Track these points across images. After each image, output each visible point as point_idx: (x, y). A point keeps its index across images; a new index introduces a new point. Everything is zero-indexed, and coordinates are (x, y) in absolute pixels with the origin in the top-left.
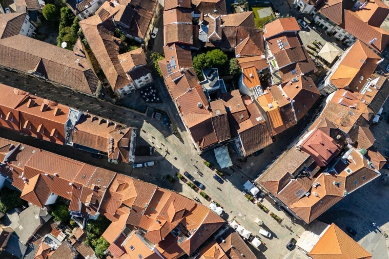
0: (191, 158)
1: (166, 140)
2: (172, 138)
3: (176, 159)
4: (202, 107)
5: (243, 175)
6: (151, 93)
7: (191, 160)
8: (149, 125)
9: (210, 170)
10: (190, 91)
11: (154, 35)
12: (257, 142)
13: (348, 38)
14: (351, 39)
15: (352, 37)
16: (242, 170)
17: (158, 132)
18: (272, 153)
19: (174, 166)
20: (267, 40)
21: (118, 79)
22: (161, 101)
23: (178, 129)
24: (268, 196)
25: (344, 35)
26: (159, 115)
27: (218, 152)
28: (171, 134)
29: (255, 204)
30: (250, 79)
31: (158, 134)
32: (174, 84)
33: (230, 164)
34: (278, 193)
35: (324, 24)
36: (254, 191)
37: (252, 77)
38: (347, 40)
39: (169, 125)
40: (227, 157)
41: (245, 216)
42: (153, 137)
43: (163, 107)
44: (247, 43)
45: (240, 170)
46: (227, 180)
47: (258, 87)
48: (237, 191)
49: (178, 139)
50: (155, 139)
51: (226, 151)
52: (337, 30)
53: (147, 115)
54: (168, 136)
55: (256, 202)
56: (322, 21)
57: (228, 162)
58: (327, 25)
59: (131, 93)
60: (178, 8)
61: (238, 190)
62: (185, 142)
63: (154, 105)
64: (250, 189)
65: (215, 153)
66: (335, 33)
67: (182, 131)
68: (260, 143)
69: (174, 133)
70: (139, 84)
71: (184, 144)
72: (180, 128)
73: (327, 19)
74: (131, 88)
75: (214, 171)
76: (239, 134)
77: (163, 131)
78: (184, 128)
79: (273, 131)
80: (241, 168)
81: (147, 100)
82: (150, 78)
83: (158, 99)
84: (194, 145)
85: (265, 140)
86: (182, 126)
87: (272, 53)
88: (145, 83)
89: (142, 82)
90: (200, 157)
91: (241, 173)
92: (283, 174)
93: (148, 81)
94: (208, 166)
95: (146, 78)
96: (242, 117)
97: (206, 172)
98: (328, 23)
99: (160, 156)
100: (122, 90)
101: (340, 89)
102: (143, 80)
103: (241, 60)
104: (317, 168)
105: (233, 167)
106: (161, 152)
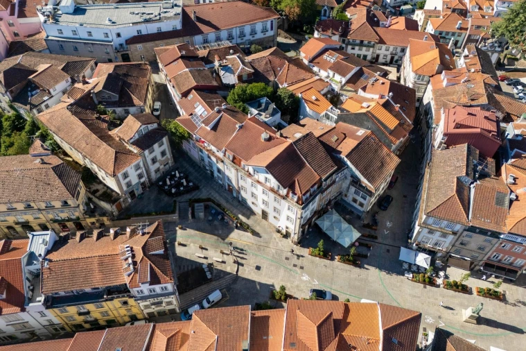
0: (285, 255)
2: (237, 236)
3: (258, 268)
4: (270, 139)
5: (387, 247)
6: (176, 179)
7: (287, 259)
8: (190, 231)
9: (327, 262)
10: (241, 127)
11: (157, 110)
12: (379, 164)
13: (396, 54)
15: (399, 50)
16: (380, 240)
17: (208, 236)
18: (405, 196)
19: (260, 283)
20: (311, 61)
21: (116, 158)
23: (240, 216)
24: (450, 256)
25: (388, 53)
26: (199, 207)
27: (325, 224)
28: (231, 231)
29: (438, 286)
30: (316, 102)
31: (209, 239)
32: (213, 132)
33: (356, 235)
34: (468, 217)
35: (360, 52)
36: (422, 260)
37: (317, 100)
38: (396, 58)
39: (223, 219)
40: (345, 225)
41: (440, 317)
42: (202, 248)
43: (204, 194)
44: (288, 70)
45: (377, 241)
46: (366, 266)
47: (332, 109)
48: (395, 278)
49: (249, 234)
50: (207, 249)
51: (336, 216)
52: (378, 52)
53: (180, 216)
54: (227, 236)
55: (439, 281)
56: (357, 51)
57: (352, 231)
58: (364, 51)
59: (142, 194)
60: (182, 57)
61: (394, 276)
62: (262, 234)
63: (188, 197)
64: (415, 260)
65: (321, 226)
66: (378, 56)
67: (248, 218)
68: (383, 164)
69: (237, 227)
70: (153, 168)
71: (260, 237)
72: (243, 215)
73: (362, 42)
74: (140, 176)
75: (336, 260)
76: (346, 159)
77: (216, 232)
78: (249, 213)
79: (391, 137)
80: (376, 238)
81: (173, 191)
82: (169, 155)
83: (191, 184)
84: (279, 231)
85: (388, 159)
86: (245, 211)
87: (326, 71)
88: (162, 167)
89: (156, 161)
90: (299, 247)
91: (380, 245)
92: (453, 183)
93: (167, 164)
94: (321, 253)
95: (163, 154)
96: (336, 138)
97: (324, 267)
98: (364, 48)
99: (227, 277)
100: (127, 180)
101: (432, 76)
102: (159, 157)
103: (291, 88)
104: (491, 161)
105: (362, 241)
106: (226, 268)
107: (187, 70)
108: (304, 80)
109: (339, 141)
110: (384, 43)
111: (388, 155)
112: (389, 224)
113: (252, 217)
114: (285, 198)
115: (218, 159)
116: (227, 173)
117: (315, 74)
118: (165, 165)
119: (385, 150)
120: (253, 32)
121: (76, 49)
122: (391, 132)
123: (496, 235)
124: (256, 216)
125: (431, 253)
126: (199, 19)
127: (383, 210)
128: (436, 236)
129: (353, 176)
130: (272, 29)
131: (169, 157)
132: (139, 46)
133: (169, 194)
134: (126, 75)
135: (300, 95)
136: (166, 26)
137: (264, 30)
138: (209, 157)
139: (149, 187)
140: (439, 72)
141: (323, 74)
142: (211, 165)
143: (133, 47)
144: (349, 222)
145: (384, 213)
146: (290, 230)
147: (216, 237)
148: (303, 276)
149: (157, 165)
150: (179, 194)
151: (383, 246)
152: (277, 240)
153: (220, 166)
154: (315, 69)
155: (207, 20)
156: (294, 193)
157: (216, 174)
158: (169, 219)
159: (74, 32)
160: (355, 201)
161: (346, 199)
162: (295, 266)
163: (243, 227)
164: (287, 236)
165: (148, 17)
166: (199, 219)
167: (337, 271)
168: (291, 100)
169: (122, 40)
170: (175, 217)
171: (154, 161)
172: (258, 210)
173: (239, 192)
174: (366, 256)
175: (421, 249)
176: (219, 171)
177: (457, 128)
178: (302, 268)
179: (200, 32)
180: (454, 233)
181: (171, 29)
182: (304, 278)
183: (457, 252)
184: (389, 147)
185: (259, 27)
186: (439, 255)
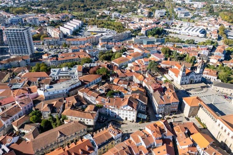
0: (134, 126)
1: (122, 128)
3: (131, 130)
4: (123, 100)
5: (153, 116)
6: (102, 119)
14: (131, 78)
16: (151, 116)
20: (117, 83)
21: (92, 115)
23: (121, 122)
25: (129, 78)
27: (139, 116)
28: (121, 125)
32: (109, 103)
33: (146, 116)
34: (164, 102)
36: (160, 116)
37: (124, 91)
40: (143, 115)
43: (109, 120)
44: (114, 86)
47: (128, 92)
49: (125, 125)
51: (140, 114)
60: (90, 90)
61: (157, 121)
70: (97, 117)
71: (127, 124)
73: (122, 77)
75: (145, 123)
76: (139, 100)
78: (122, 120)
81: (103, 121)
83: (106, 118)
84: (131, 121)
85: (145, 98)
87: (122, 84)
90: (137, 123)
92: (159, 97)
94: (142, 122)
103: (117, 90)
104: (163, 92)
105: (148, 117)
106: (125, 133)
107: (94, 92)
108: (118, 88)
109: (135, 97)
110: (127, 76)
112: (150, 112)
113: (124, 121)
114: (132, 111)
115: (112, 109)
116: (115, 112)
117: (120, 86)
121: (54, 97)
122: (144, 92)
123: (170, 104)
125: (161, 114)
126: (84, 81)
128: (161, 109)
129: (141, 103)
130: (101, 79)
132: (72, 91)
133: (102, 122)
135: (120, 91)
136: (77, 85)
137: (99, 80)
138: (109, 110)
140: (144, 79)
141: (121, 86)
142: (109, 112)
143: (71, 92)
144: (143, 114)
146: (134, 119)
148: (141, 128)
150: (105, 121)
152: (131, 123)
153: (113, 111)
154: (119, 85)
155: (86, 81)
156: (134, 108)
157: (111, 114)
159: (53, 93)
160: (143, 109)
161: (140, 110)
163: (123, 124)
164: (133, 121)
165: (72, 84)
169: (67, 91)
172: (124, 119)
173: (118, 116)
174: (150, 120)
175: (159, 114)
176: (112, 112)
177: (155, 88)
178: (139, 126)
179: (86, 84)
180: (164, 107)
181: (79, 85)
183: (165, 111)
184: (144, 95)
186: (163, 114)
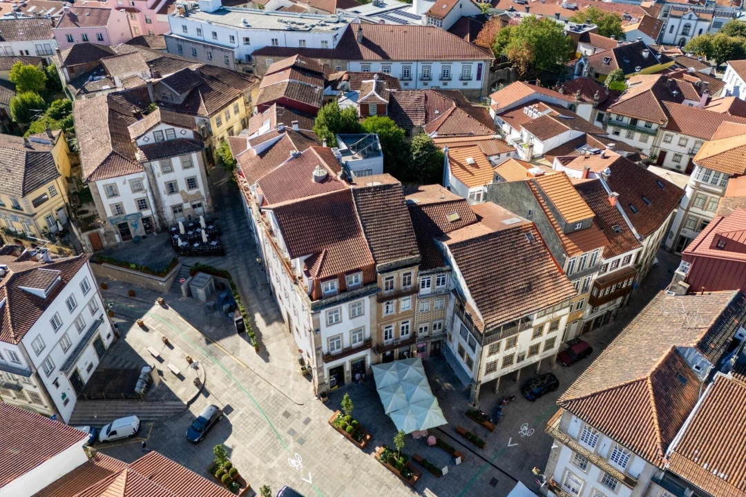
0: (286, 407)
1: (210, 352)
2: (231, 345)
4: (325, 179)
5: (497, 474)
7: (287, 414)
8: (171, 313)
9: (354, 450)
10: (296, 156)
20: (501, 114)
22: (220, 252)
23: (258, 316)
25: (684, 151)
26: (205, 279)
27: (385, 377)
28: (228, 334)
30: (470, 168)
31: (187, 334)
32: (259, 157)
33: (434, 417)
34: (665, 446)
37: (475, 165)
40: (423, 391)
42: (167, 343)
44: (452, 114)
45: (480, 452)
49: (253, 350)
50: (171, 347)
51: (415, 370)
52: (664, 146)
54: (218, 340)
57: (428, 407)
58: (636, 141)
59: (144, 237)
60: (294, 67)
62: (272, 357)
65: (376, 378)
66: (663, 154)
67: (269, 323)
68: (529, 289)
70: (169, 201)
71: (267, 360)
72: (264, 316)
73: (634, 121)
74: (142, 204)
75: (373, 454)
76: (449, 251)
77: (206, 328)
78: (274, 314)
79: (566, 241)
80: (481, 445)
82: (202, 188)
83: (214, 243)
85: (548, 284)
86: (271, 311)
87: (519, 129)
88: (187, 206)
89: (177, 192)
90: (320, 403)
91: (483, 463)
92: (658, 356)
93: (200, 205)
94: (349, 427)
95: (191, 183)
96: (455, 216)
97: (341, 459)
98: (637, 135)
99: (171, 403)
100: (115, 200)
101: (736, 176)
102: (182, 186)
105: (446, 439)
106: (178, 388)
107: (287, 80)
108: (471, 135)
109: (461, 223)
110: (677, 130)
111: (554, 277)
112: (526, 430)
113: (276, 324)
114: (297, 281)
117: (498, 131)
118: (194, 206)
119: (551, 264)
120: (446, 76)
122: (571, 232)
124: (283, 325)
126: (365, 41)
127: (528, 399)
128: (593, 480)
129: (457, 292)
130: (479, 78)
131: (203, 193)
132: (269, 60)
134: (212, 78)
137: (465, 78)
139: (158, 233)
141: (513, 135)
143: (260, 61)
144: (436, 390)
145: (528, 405)
147: (199, 335)
148: (293, 457)
149: (177, 199)
150: (187, 252)
151: (489, 468)
152: (291, 377)
154: (505, 127)
155: (377, 43)
156: (308, 274)
158: (154, 283)
159: (199, 32)
160: (461, 352)
161: (451, 346)
162: (292, 432)
165: (293, 26)
166: (197, 300)
167: (364, 476)
168: (425, 152)
169: (249, 49)
170: (162, 283)
171: (172, 188)
174: (438, 473)
177: (718, 248)
178: (301, 441)
179: (358, 57)
181: (319, 46)
182: (293, 462)
185: (456, 69)
